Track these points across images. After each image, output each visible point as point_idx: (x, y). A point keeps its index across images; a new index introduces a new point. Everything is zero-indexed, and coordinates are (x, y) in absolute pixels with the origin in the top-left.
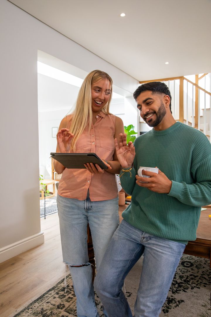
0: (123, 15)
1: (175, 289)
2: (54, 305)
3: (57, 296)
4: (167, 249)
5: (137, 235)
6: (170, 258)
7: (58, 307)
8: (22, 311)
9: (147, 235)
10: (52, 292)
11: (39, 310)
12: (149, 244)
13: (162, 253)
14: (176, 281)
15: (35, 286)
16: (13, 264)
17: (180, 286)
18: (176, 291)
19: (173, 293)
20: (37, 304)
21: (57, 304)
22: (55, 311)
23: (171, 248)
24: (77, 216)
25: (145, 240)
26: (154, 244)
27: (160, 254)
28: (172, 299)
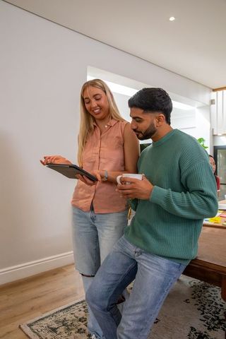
0: (172, 19)
1: (213, 325)
2: (77, 317)
3: (83, 309)
4: (154, 266)
5: (131, 249)
6: (157, 277)
7: (80, 320)
8: (47, 317)
9: (138, 250)
10: (80, 305)
11: (62, 319)
12: (140, 259)
13: (149, 270)
14: (218, 317)
15: (66, 297)
16: (55, 274)
17: (220, 323)
18: (213, 328)
19: (209, 329)
20: (61, 314)
21: (80, 317)
22: (75, 323)
23: (158, 265)
24: (84, 225)
25: (136, 254)
26: (143, 260)
27: (147, 270)
28: (205, 336)
